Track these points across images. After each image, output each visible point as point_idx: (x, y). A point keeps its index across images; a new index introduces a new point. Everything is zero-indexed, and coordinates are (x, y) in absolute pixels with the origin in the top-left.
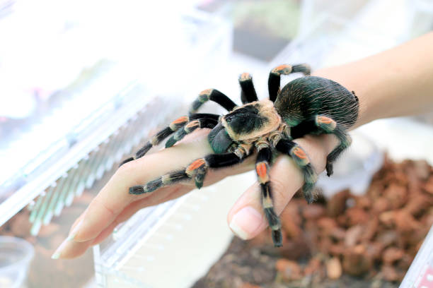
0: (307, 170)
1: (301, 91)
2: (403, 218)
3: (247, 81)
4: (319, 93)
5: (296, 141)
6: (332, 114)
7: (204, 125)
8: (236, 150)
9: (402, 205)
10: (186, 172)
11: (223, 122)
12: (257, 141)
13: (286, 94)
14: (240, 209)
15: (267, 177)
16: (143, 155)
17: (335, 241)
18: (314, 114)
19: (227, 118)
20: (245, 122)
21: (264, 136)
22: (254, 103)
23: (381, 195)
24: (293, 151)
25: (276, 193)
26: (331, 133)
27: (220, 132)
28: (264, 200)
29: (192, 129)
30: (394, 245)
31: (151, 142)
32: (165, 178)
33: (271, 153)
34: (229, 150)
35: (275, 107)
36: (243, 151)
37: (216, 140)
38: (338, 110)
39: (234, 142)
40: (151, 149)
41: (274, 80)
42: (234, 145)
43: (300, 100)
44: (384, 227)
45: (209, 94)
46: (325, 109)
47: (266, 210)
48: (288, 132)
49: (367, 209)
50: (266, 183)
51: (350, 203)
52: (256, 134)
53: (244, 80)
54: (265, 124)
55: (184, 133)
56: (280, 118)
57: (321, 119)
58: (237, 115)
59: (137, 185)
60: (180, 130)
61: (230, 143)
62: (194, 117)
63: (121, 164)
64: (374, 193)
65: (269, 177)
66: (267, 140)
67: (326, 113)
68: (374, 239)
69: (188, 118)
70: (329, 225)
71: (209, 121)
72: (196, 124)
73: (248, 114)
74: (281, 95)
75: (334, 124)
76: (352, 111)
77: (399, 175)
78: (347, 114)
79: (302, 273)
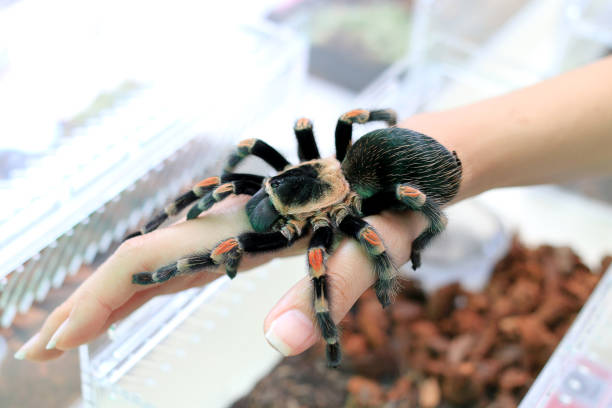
0: (380, 261)
1: (378, 149)
2: (531, 327)
3: (304, 130)
4: (404, 152)
5: (368, 220)
6: (421, 184)
7: (240, 191)
8: (284, 228)
9: (532, 309)
10: (212, 257)
11: (267, 187)
12: (313, 217)
13: (358, 152)
14: (284, 312)
15: (324, 269)
16: (155, 228)
17: (435, 355)
18: (396, 182)
19: (274, 181)
20: (298, 188)
21: (323, 209)
22: (313, 162)
23: (505, 292)
24: (363, 233)
25: (335, 292)
26: (417, 209)
27: (263, 202)
28: (316, 301)
29: (223, 196)
30: (516, 364)
31: (167, 210)
32: (181, 264)
33: (332, 234)
34: (274, 228)
35: (342, 168)
36: (292, 230)
37: (256, 212)
38: (431, 178)
39: (281, 217)
40: (166, 221)
41: (343, 130)
42: (281, 221)
43: (377, 161)
44: (505, 339)
45: (251, 146)
46: (412, 175)
47: (319, 315)
48: (358, 206)
49: (482, 312)
50: (321, 277)
51: (460, 302)
52: (313, 206)
53: (300, 128)
54: (325, 192)
55: (212, 201)
56: (348, 184)
57: (404, 190)
58: (288, 178)
59: (143, 271)
60: (208, 195)
61: (275, 217)
62: (227, 178)
63: (124, 241)
64: (495, 290)
65: (326, 268)
66: (328, 216)
67: (413, 183)
68: (489, 354)
69: (220, 179)
70: (427, 332)
71: (248, 184)
72: (229, 189)
73: (302, 178)
74: (351, 152)
75: (423, 197)
76: (451, 179)
77: (531, 266)
78: (443, 184)
79: (384, 398)
